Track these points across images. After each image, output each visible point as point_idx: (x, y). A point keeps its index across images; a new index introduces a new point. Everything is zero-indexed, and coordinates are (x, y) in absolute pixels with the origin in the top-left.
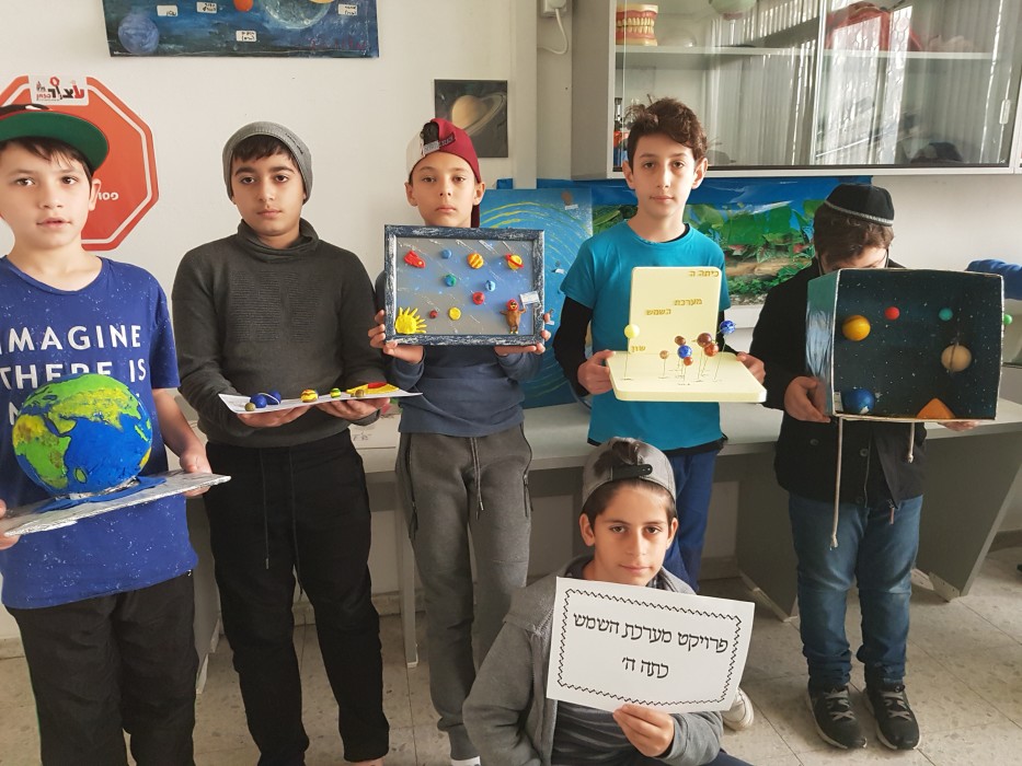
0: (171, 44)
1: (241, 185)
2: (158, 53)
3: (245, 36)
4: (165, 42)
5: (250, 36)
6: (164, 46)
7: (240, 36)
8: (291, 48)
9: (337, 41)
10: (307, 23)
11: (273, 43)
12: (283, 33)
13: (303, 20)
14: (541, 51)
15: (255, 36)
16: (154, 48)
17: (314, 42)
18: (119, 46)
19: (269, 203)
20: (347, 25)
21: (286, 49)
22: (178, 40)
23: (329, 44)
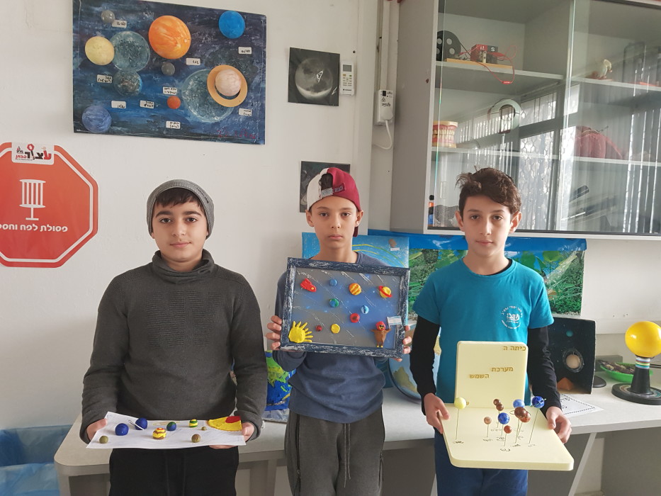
0: (119, 127)
1: (160, 224)
2: (109, 132)
3: (172, 124)
4: (115, 125)
5: (176, 125)
6: (114, 128)
7: (169, 124)
8: (204, 135)
9: (236, 132)
10: (217, 119)
11: (192, 131)
12: (199, 124)
13: (214, 117)
14: (374, 146)
15: (179, 125)
16: (107, 129)
17: (221, 132)
18: (80, 125)
19: (181, 237)
20: (244, 122)
21: (201, 135)
22: (124, 124)
23: (231, 133)
